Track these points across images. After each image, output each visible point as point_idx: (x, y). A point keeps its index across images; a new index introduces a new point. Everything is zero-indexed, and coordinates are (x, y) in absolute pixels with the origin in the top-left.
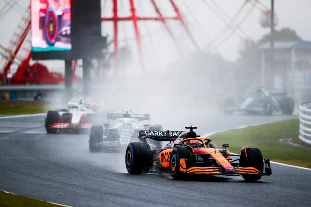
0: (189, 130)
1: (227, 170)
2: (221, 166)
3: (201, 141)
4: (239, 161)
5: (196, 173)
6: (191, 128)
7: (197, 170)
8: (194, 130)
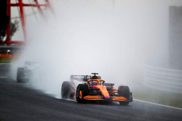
0: (94, 75)
1: (106, 98)
2: (103, 96)
3: (98, 82)
4: (117, 93)
5: (89, 99)
6: (95, 74)
7: (89, 98)
8: (96, 75)
